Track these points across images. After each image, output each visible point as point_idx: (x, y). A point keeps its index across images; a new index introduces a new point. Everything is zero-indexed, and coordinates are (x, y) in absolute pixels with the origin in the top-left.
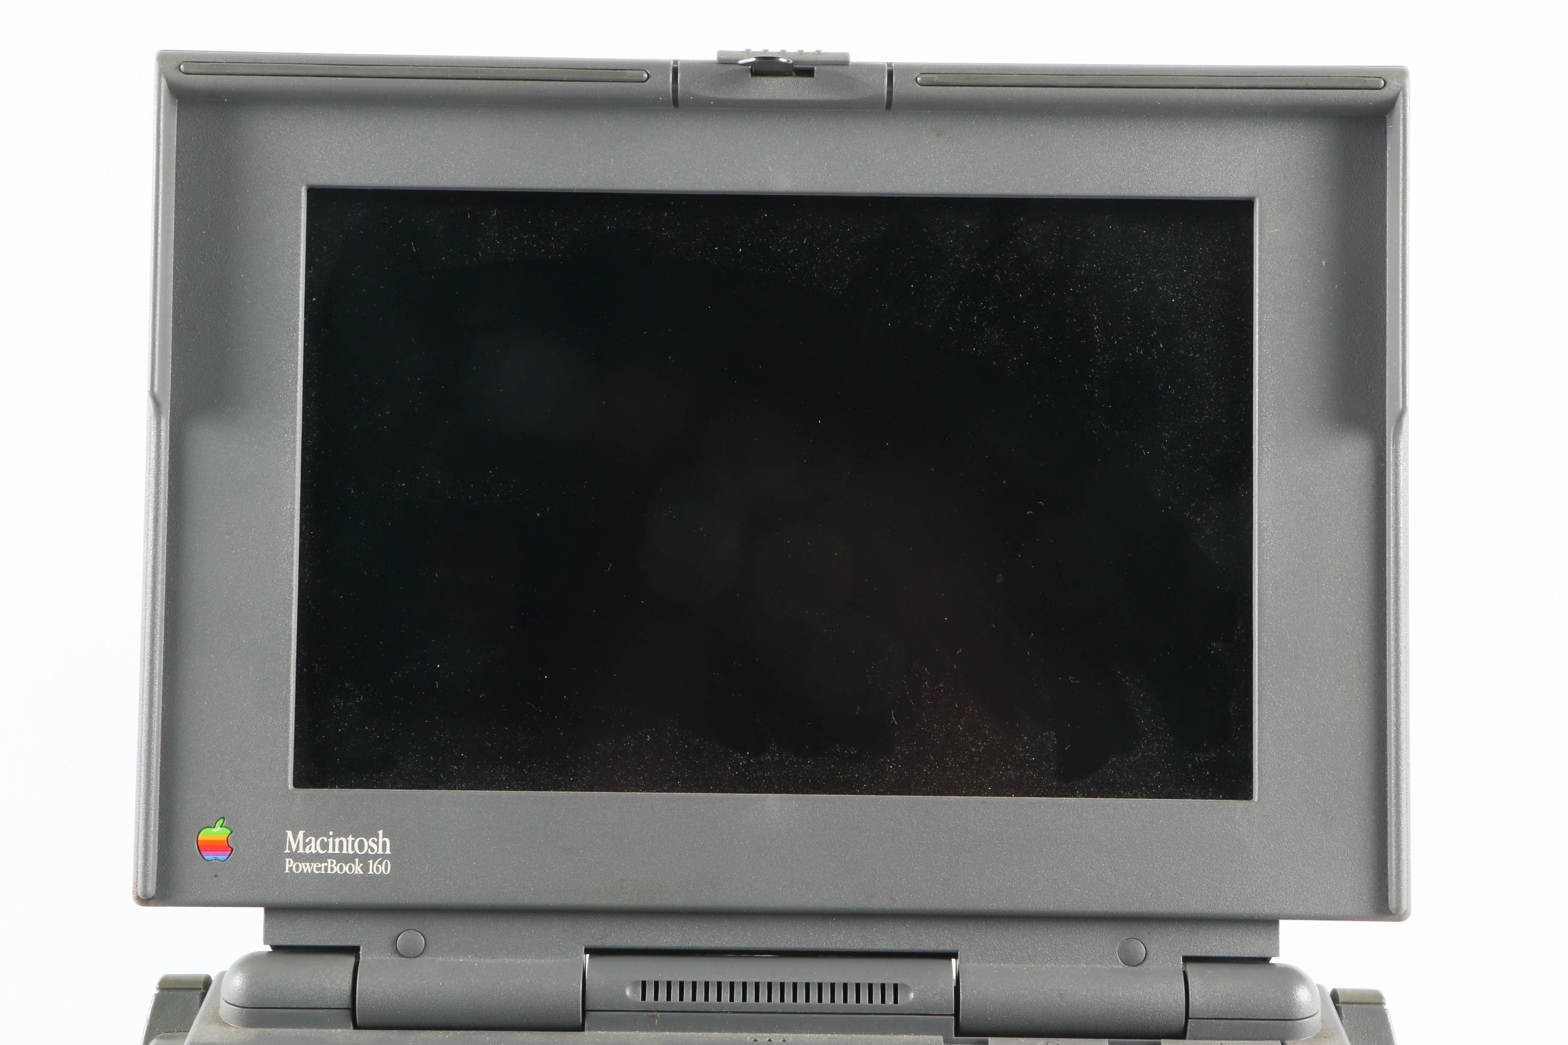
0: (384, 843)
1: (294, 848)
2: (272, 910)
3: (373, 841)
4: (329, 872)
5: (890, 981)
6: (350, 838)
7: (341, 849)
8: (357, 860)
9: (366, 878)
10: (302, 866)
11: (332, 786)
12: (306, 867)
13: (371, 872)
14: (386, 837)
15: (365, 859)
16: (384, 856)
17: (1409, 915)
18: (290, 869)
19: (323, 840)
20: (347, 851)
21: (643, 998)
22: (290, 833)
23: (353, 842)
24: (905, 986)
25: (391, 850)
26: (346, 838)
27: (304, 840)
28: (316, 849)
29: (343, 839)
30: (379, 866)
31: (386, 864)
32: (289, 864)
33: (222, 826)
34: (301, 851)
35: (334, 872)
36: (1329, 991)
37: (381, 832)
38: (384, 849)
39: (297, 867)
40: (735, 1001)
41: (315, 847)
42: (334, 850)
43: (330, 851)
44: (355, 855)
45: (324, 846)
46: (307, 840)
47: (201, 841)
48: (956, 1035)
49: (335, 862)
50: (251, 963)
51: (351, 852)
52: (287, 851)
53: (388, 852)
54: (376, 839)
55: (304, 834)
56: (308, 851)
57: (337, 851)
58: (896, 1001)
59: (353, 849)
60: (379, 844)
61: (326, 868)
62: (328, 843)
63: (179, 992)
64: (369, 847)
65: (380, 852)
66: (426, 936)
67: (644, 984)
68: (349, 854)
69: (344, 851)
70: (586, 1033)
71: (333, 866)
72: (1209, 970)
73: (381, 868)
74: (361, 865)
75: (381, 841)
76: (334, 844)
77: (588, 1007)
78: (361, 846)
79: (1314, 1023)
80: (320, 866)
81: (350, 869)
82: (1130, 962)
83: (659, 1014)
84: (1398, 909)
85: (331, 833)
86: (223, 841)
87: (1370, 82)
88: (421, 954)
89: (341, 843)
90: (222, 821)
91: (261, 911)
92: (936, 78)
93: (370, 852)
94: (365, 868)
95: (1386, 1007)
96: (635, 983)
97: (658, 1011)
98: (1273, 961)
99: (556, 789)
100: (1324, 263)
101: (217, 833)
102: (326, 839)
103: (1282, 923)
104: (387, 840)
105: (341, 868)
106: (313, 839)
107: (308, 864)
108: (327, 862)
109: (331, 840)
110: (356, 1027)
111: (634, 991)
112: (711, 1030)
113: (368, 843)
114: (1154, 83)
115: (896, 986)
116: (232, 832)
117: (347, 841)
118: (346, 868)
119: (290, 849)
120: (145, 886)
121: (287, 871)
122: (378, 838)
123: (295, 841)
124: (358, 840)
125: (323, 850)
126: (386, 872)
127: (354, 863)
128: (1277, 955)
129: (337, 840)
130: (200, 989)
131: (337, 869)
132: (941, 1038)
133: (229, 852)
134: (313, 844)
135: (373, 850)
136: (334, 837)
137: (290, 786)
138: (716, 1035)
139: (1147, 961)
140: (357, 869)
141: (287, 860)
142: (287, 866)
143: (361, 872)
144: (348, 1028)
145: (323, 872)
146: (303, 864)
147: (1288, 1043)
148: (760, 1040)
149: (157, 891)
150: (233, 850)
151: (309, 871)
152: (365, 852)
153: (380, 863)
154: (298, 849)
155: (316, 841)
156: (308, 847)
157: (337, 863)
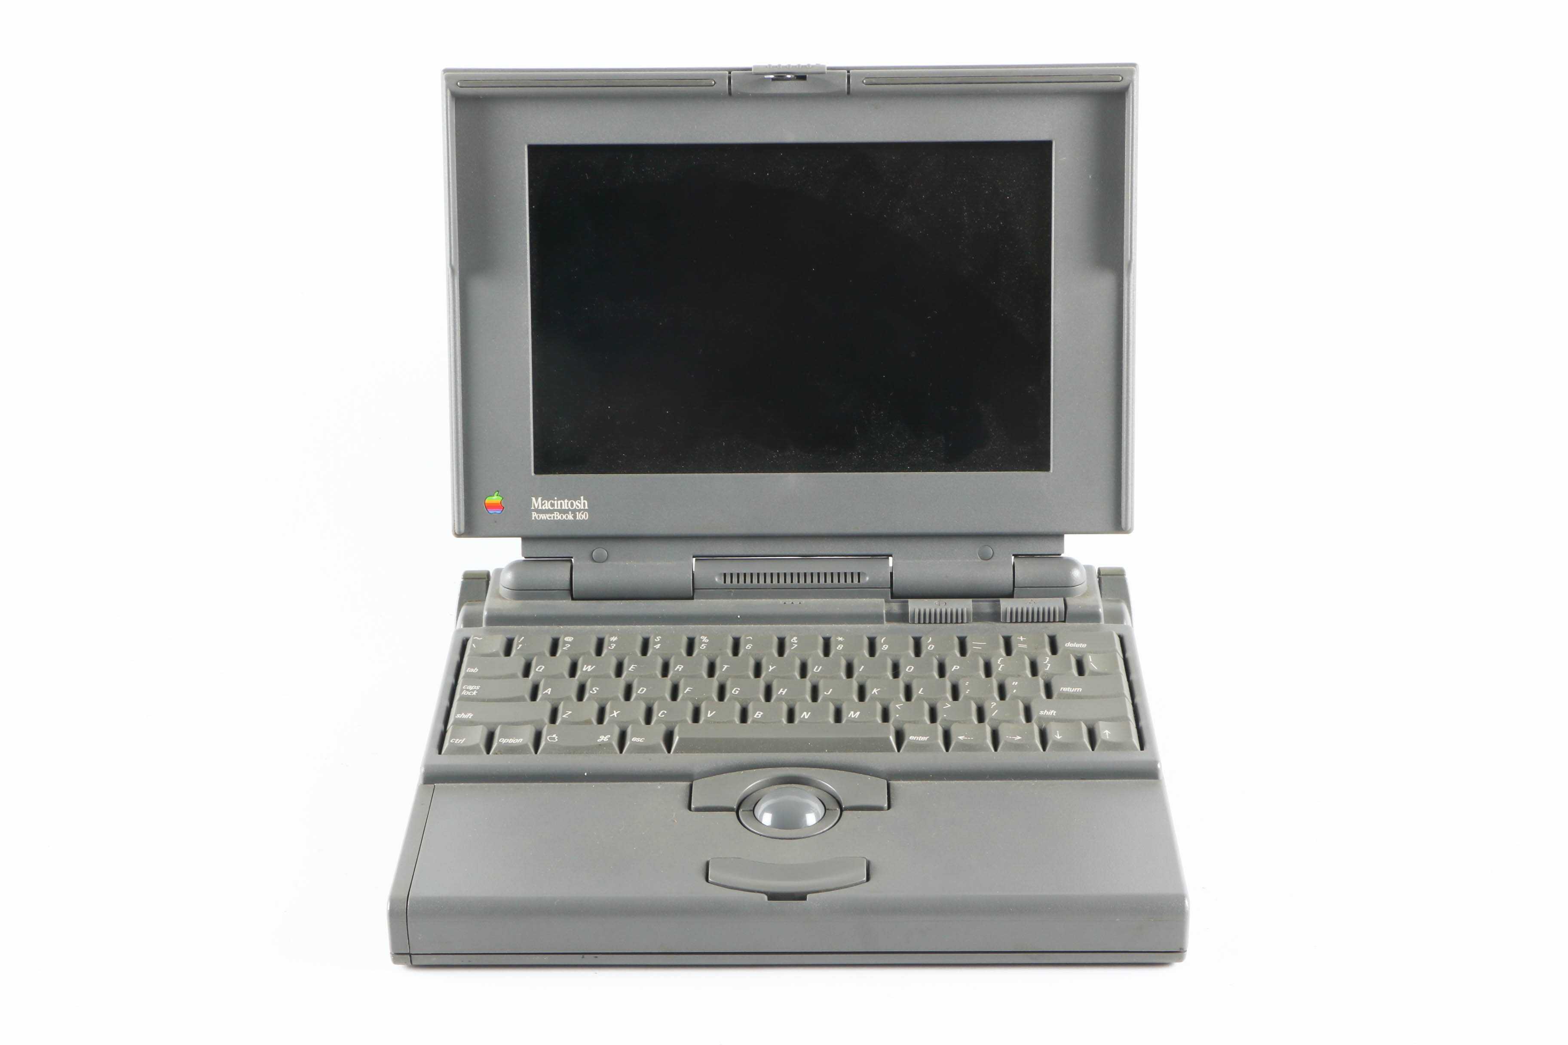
0: (584, 503)
2: (526, 539)
3: (578, 502)
4: (555, 519)
5: (856, 570)
7: (561, 506)
8: (570, 512)
9: (575, 522)
10: (541, 516)
11: (554, 473)
12: (543, 517)
13: (578, 519)
14: (586, 500)
15: (574, 512)
16: (585, 510)
17: (1132, 530)
18: (535, 517)
19: (551, 502)
20: (565, 507)
21: (725, 582)
22: (534, 499)
23: (568, 503)
24: (865, 574)
25: (588, 507)
26: (564, 500)
27: (542, 502)
28: (548, 506)
29: (562, 501)
31: (586, 514)
32: (534, 515)
33: (497, 495)
34: (540, 508)
35: (558, 519)
36: (1095, 571)
37: (582, 497)
38: (584, 506)
39: (539, 517)
40: (774, 583)
41: (547, 506)
42: (557, 507)
43: (556, 508)
44: (569, 510)
45: (552, 505)
46: (543, 502)
47: (487, 504)
48: (891, 598)
49: (558, 514)
50: (515, 566)
51: (567, 508)
52: (533, 508)
53: (586, 508)
54: (580, 501)
55: (541, 499)
56: (544, 508)
57: (559, 508)
58: (859, 581)
59: (568, 507)
60: (582, 503)
61: (554, 517)
62: (554, 504)
63: (474, 580)
64: (577, 505)
65: (582, 508)
66: (607, 550)
67: (725, 575)
68: (565, 509)
69: (563, 508)
70: (695, 600)
71: (558, 515)
72: (1027, 562)
73: (583, 516)
74: (572, 515)
75: (582, 502)
76: (557, 504)
77: (696, 587)
78: (572, 505)
79: (1082, 588)
80: (550, 516)
81: (567, 517)
82: (985, 558)
83: (733, 590)
84: (1126, 528)
85: (556, 498)
86: (498, 504)
87: (1114, 78)
88: (606, 560)
89: (561, 503)
90: (497, 493)
91: (519, 540)
92: (874, 81)
93: (577, 508)
94: (575, 517)
95: (1126, 577)
96: (720, 574)
97: (733, 589)
98: (1062, 555)
99: (675, 472)
100: (1090, 177)
101: (495, 499)
102: (553, 502)
103: (1066, 536)
105: (562, 517)
106: (546, 502)
107: (544, 515)
108: (554, 514)
109: (556, 502)
110: (573, 599)
111: (720, 579)
112: (761, 598)
113: (576, 503)
114: (993, 81)
115: (859, 574)
116: (503, 499)
117: (565, 502)
118: (564, 517)
119: (534, 507)
120: (459, 528)
121: (533, 519)
122: (581, 500)
123: (537, 503)
124: (570, 501)
125: (552, 507)
126: (586, 518)
127: (569, 514)
128: (1063, 552)
129: (559, 502)
130: (485, 578)
131: (560, 517)
132: (883, 600)
133: (502, 509)
135: (578, 507)
136: (557, 500)
137: (533, 474)
138: (764, 600)
139: (994, 557)
140: (570, 517)
141: (533, 513)
142: (533, 516)
143: (573, 519)
144: (569, 599)
145: (552, 519)
146: (542, 515)
147: (1068, 599)
148: (787, 603)
149: (465, 530)
150: (504, 508)
151: (545, 519)
152: (574, 508)
153: (583, 514)
154: (538, 507)
155: (548, 502)
156: (544, 506)
157: (560, 514)
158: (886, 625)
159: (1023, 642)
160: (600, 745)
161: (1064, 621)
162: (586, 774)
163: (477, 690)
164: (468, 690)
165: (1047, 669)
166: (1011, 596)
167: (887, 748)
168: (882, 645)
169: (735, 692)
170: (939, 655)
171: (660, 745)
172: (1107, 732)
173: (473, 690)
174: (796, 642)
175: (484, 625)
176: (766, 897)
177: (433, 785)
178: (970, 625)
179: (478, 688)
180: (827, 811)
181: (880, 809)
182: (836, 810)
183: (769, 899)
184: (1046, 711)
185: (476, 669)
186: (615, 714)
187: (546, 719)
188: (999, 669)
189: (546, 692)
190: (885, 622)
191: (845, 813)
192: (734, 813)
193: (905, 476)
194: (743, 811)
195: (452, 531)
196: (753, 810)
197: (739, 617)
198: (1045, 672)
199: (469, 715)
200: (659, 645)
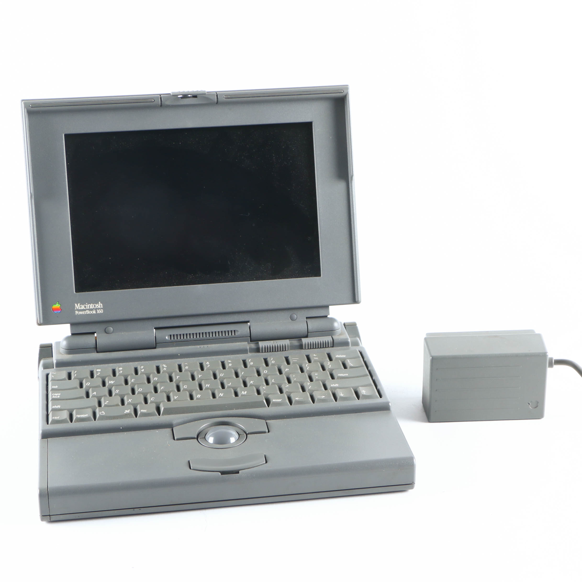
0: (101, 305)
1: (77, 308)
2: (72, 325)
3: (98, 305)
4: (87, 313)
5: (233, 329)
6: (92, 304)
7: (90, 307)
8: (94, 310)
9: (97, 314)
11: (85, 291)
12: (81, 313)
13: (98, 313)
14: (102, 303)
15: (96, 309)
16: (101, 308)
17: (361, 302)
18: (77, 313)
19: (85, 306)
20: (91, 307)
21: (171, 339)
22: (76, 304)
23: (93, 305)
24: (237, 331)
25: (103, 307)
27: (80, 305)
29: (90, 305)
30: (100, 311)
31: (102, 310)
32: (77, 312)
33: (58, 304)
34: (79, 309)
35: (88, 313)
36: (343, 323)
37: (100, 302)
38: (101, 307)
39: (79, 313)
40: (194, 338)
41: (83, 307)
42: (88, 308)
43: (87, 308)
44: (94, 309)
45: (85, 307)
46: (81, 306)
47: (53, 308)
48: (251, 342)
50: (67, 338)
51: (92, 308)
52: (76, 309)
53: (102, 307)
54: (98, 304)
55: (80, 304)
56: (81, 309)
57: (89, 308)
58: (235, 334)
59: (93, 307)
60: (99, 305)
61: (86, 313)
62: (86, 306)
63: (45, 348)
64: (97, 306)
65: (100, 307)
66: (113, 327)
67: (171, 335)
68: (92, 309)
69: (91, 308)
70: (157, 349)
72: (313, 320)
73: (100, 312)
74: (95, 311)
75: (100, 304)
76: (88, 306)
77: (157, 342)
78: (95, 306)
79: (339, 331)
81: (93, 312)
82: (293, 319)
83: (175, 343)
84: (358, 301)
85: (87, 304)
86: (59, 308)
87: (340, 91)
88: (112, 332)
89: (89, 306)
90: (58, 302)
91: (70, 325)
92: (229, 97)
93: (97, 308)
94: (96, 312)
95: (357, 326)
96: (168, 336)
97: (174, 342)
98: (328, 316)
99: (144, 287)
100: (331, 138)
101: (57, 306)
102: (85, 305)
103: (330, 307)
104: (101, 304)
105: (90, 312)
106: (82, 305)
107: (81, 312)
108: (86, 311)
109: (87, 305)
110: (97, 352)
111: (168, 337)
112: (188, 345)
113: (97, 305)
114: (285, 95)
115: (235, 331)
116: (61, 305)
117: (91, 305)
118: (91, 312)
119: (76, 308)
120: (40, 321)
121: (76, 314)
123: (77, 306)
125: (85, 308)
127: (93, 311)
128: (329, 315)
129: (88, 305)
130: (50, 347)
131: (89, 313)
132: (247, 342)
133: (60, 311)
134: (82, 307)
135: (98, 307)
136: (88, 304)
137: (75, 292)
138: (190, 347)
139: (297, 319)
140: (94, 312)
141: (76, 311)
143: (95, 313)
144: (95, 352)
145: (85, 313)
146: (80, 312)
147: (333, 337)
148: (201, 347)
149: (43, 322)
150: (61, 310)
151: (82, 314)
152: (96, 308)
153: (100, 310)
154: (78, 308)
155: (83, 306)
156: (81, 308)
157: (89, 311)
158: (250, 354)
159: (316, 357)
160: (126, 414)
161: (333, 347)
162: (121, 428)
163: (60, 396)
164: (55, 396)
165: (330, 367)
166: (307, 337)
167: (263, 406)
168: (250, 363)
169: (185, 387)
170: (278, 365)
171: (154, 412)
172: (364, 391)
173: (58, 396)
174: (209, 364)
175: (55, 368)
176: (220, 474)
177: (47, 439)
178: (289, 351)
179: (60, 394)
180: (240, 435)
181: (265, 432)
182: (244, 434)
183: (221, 475)
184: (333, 385)
185: (56, 386)
186: (130, 400)
187: (97, 405)
188: (308, 369)
189: (94, 393)
190: (249, 353)
191: (248, 436)
192: (196, 440)
193: (254, 282)
194: (200, 438)
195: (37, 323)
196: (205, 438)
197: (179, 355)
198: (329, 368)
199: (58, 407)
200: (143, 370)
